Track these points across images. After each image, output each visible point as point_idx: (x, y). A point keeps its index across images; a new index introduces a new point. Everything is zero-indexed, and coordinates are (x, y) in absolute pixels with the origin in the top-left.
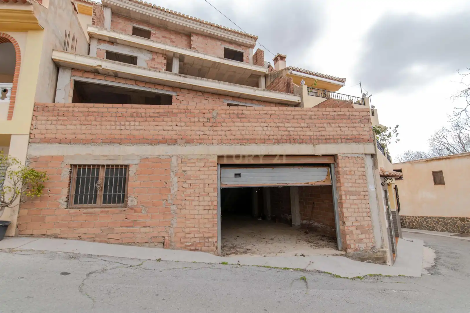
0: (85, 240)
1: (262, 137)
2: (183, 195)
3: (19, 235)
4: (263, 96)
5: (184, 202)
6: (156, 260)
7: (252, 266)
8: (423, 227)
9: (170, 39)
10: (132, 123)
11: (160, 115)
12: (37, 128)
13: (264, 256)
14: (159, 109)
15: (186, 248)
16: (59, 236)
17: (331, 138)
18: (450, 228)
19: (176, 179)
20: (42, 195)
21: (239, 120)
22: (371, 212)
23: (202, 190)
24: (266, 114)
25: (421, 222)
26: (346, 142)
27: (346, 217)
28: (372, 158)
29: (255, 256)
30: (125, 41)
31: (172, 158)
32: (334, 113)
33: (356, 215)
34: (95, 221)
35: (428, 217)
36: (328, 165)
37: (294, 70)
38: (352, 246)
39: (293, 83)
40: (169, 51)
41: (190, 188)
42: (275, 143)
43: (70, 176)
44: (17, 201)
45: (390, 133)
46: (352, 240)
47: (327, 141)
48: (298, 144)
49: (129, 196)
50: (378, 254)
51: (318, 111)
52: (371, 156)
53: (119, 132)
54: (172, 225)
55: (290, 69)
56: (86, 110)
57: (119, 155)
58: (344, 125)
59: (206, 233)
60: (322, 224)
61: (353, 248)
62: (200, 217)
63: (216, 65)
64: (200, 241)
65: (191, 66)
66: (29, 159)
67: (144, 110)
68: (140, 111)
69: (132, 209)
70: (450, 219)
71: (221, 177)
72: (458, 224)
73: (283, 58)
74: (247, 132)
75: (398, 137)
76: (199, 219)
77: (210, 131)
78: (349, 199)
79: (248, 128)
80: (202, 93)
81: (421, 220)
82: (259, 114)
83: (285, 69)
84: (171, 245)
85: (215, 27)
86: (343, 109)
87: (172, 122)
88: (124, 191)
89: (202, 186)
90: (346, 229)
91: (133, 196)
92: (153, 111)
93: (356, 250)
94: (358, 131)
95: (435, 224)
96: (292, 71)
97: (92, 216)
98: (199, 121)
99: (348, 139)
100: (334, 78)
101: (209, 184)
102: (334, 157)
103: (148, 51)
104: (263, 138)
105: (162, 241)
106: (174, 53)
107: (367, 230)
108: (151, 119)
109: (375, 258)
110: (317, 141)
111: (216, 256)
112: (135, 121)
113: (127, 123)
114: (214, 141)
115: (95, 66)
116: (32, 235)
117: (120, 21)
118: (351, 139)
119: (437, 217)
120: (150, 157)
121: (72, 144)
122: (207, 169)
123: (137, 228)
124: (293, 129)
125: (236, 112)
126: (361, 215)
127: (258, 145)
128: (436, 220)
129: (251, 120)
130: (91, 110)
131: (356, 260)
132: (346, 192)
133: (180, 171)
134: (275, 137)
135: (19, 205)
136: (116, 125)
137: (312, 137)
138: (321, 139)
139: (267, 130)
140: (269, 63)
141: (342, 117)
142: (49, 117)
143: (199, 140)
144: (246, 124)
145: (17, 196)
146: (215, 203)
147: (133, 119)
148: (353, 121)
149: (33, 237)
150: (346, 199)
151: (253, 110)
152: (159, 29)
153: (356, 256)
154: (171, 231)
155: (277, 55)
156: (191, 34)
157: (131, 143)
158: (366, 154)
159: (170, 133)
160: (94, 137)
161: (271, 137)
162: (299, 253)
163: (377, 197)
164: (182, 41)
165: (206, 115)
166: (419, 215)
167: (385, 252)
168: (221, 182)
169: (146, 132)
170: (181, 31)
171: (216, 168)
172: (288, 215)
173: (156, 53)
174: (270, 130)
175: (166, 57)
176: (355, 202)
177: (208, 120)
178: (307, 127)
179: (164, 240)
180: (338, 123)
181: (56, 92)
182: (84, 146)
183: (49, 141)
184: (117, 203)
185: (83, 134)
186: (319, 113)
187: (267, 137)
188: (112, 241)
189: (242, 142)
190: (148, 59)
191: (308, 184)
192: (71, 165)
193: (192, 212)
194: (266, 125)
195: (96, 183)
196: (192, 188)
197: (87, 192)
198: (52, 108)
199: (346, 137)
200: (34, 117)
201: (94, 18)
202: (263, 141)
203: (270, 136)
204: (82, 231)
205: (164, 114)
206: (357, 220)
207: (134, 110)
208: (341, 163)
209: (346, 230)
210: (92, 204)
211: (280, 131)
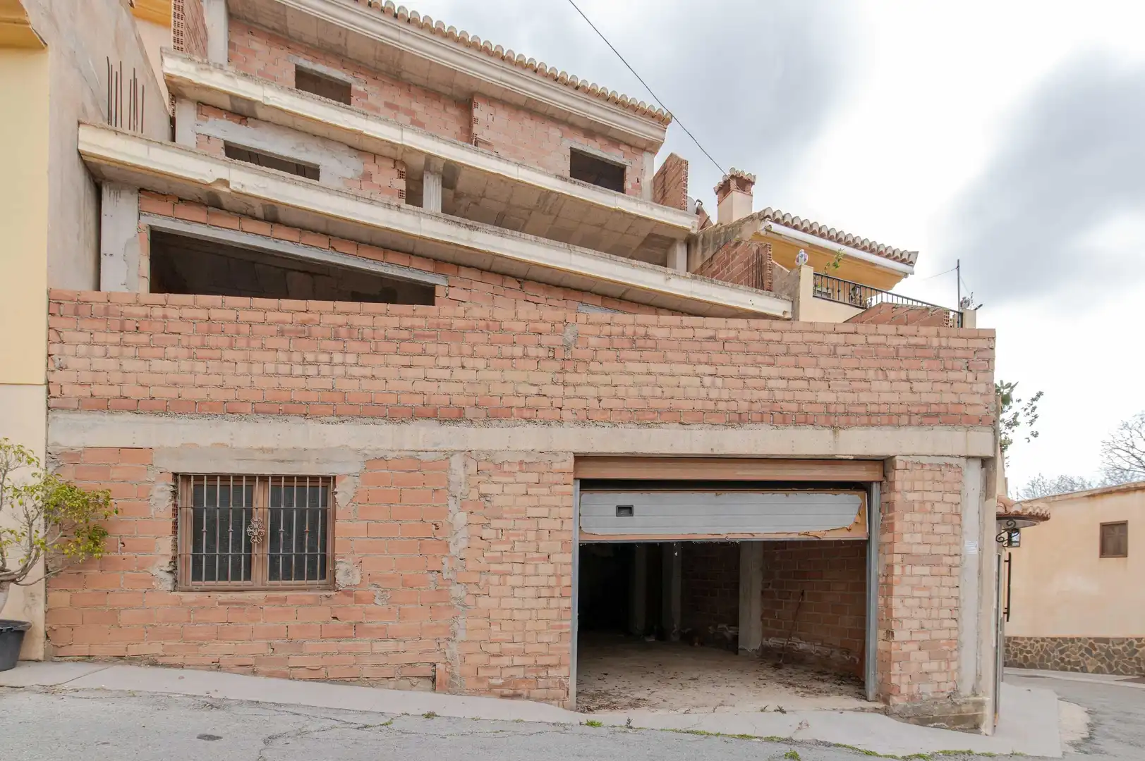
0: (229, 670)
1: (699, 405)
2: (483, 560)
3: (55, 656)
4: (689, 296)
5: (484, 577)
6: (423, 715)
7: (662, 730)
8: (1049, 664)
9: (410, 113)
10: (338, 358)
11: (416, 336)
12: (67, 368)
13: (685, 713)
14: (413, 316)
15: (490, 690)
16: (161, 661)
17: (882, 411)
18: (1117, 666)
19: (462, 518)
20: (105, 555)
21: (635, 355)
22: (960, 607)
23: (532, 547)
24: (713, 338)
25: (1046, 652)
26: (921, 424)
27: (897, 620)
28: (984, 469)
29: (660, 712)
30: (282, 110)
31: (452, 459)
32: (895, 341)
33: (922, 614)
34: (252, 625)
35: (1066, 638)
36: (862, 487)
37: (777, 221)
38: (904, 689)
39: (773, 261)
40: (412, 151)
41: (501, 542)
42: (729, 424)
43: (175, 505)
44: (38, 571)
45: (1017, 414)
46: (904, 674)
47: (872, 418)
48: (792, 427)
49: (337, 560)
50: (964, 708)
51: (856, 333)
52: (979, 463)
53: (301, 383)
54: (455, 634)
55: (768, 216)
56: (202, 314)
57: (305, 450)
58: (922, 375)
59: (541, 655)
60: (819, 644)
61: (904, 695)
62: (526, 615)
63: (550, 201)
64: (527, 675)
65: (476, 203)
66: (53, 456)
67: (367, 321)
68: (357, 321)
69: (348, 593)
70: (1123, 643)
71: (580, 515)
72: (1141, 654)
73: (744, 183)
74: (658, 391)
75: (1034, 428)
76: (524, 623)
77: (556, 383)
78: (911, 576)
79: (662, 380)
80: (519, 282)
81: (1047, 645)
82: (693, 339)
83: (751, 218)
84: (452, 685)
85: (546, 76)
86: (923, 330)
87: (449, 355)
88: (324, 548)
89: (531, 536)
90: (895, 650)
91: (351, 561)
92: (395, 322)
93: (912, 697)
94: (955, 393)
95: (1082, 655)
96: (771, 223)
97: (244, 609)
98: (525, 356)
99: (927, 415)
100: (886, 250)
101: (549, 532)
102: (885, 464)
103: (350, 147)
104: (700, 408)
105: (430, 674)
106: (429, 158)
107: (945, 652)
108: (392, 347)
109: (956, 717)
110: (843, 420)
111: (566, 711)
112: (344, 352)
113: (324, 358)
114: (566, 415)
115: (209, 182)
116: (89, 656)
117: (257, 45)
118: (937, 415)
119: (1090, 638)
120: (390, 455)
121: (171, 416)
122: (545, 491)
123: (363, 643)
124: (783, 384)
125: (629, 331)
126: (934, 614)
127: (686, 427)
128: (1087, 646)
129: (670, 355)
130: (215, 314)
131: (908, 723)
132: (905, 555)
133: (474, 495)
134: (733, 406)
135: (44, 580)
136: (290, 362)
137: (832, 409)
138: (857, 415)
139: (713, 385)
140: (698, 203)
141: (919, 352)
142: (96, 334)
143: (525, 411)
144: (654, 368)
145: (37, 556)
146: (566, 581)
147: (340, 345)
148: (949, 364)
149: (93, 662)
150: (903, 574)
151: (678, 327)
152: (375, 79)
153: (910, 713)
154: (453, 649)
155: (728, 173)
156: (471, 101)
157: (337, 416)
158: (968, 458)
159: (444, 387)
160: (230, 395)
161: (722, 406)
162: (773, 706)
163: (980, 572)
164: (445, 124)
165: (545, 340)
166: (1045, 635)
167: (980, 705)
168: (580, 527)
169: (378, 385)
170: (442, 89)
171: (570, 489)
172: (729, 626)
173: (375, 156)
174: (721, 385)
175: (404, 170)
176: (925, 581)
177: (551, 354)
178: (822, 379)
179: (435, 671)
180: (907, 370)
181: (102, 263)
182: (204, 421)
183: (104, 406)
184: (307, 579)
185: (201, 386)
186: (860, 339)
187: (710, 406)
188: (303, 673)
189: (644, 417)
190: (350, 174)
191: (806, 537)
192: (175, 475)
193: (506, 603)
194: (711, 370)
195: (248, 523)
196: (504, 543)
197: (224, 548)
198: (102, 306)
199: (923, 409)
200: (53, 333)
201: (180, 29)
202: (702, 417)
203: (720, 403)
204: (219, 649)
205: (427, 333)
206: (922, 628)
207: (341, 319)
208: (901, 479)
209: (893, 652)
210: (240, 580)
211: (748, 388)
